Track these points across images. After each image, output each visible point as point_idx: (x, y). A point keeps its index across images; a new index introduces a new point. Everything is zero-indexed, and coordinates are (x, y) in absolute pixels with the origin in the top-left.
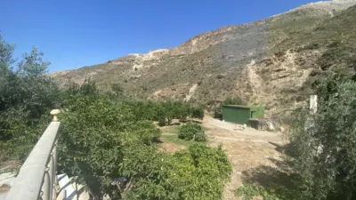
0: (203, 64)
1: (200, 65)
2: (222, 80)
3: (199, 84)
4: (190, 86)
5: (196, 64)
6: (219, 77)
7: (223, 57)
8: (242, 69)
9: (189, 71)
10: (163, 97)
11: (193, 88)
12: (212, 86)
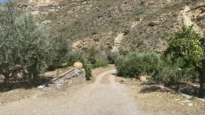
0: (120, 10)
1: (117, 11)
2: (155, 27)
3: (126, 33)
4: (115, 35)
5: (113, 10)
6: (151, 25)
7: (142, 3)
8: (175, 16)
9: (107, 18)
10: (84, 49)
11: (119, 38)
12: (143, 34)
